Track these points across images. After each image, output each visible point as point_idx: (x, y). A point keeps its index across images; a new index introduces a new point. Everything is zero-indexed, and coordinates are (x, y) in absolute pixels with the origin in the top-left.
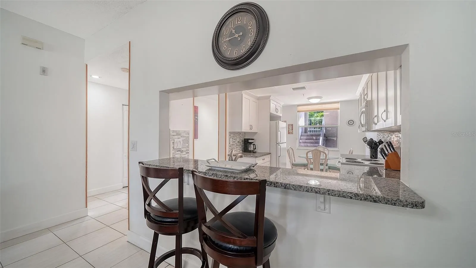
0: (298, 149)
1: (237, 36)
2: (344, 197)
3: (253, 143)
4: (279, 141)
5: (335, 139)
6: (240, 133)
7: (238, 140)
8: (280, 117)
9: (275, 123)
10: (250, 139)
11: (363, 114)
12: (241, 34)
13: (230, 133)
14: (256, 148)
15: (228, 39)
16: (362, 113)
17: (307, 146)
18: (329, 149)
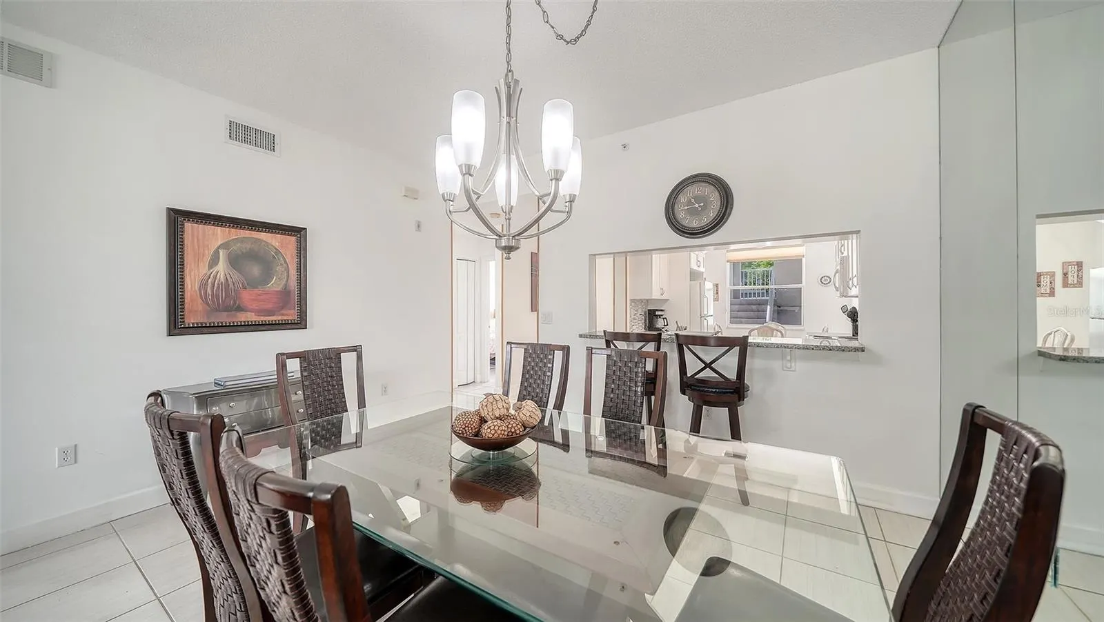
0: (728, 328)
1: (697, 205)
2: (807, 349)
3: (662, 315)
4: (706, 313)
5: (797, 309)
6: (641, 301)
7: (640, 311)
8: (703, 273)
9: (698, 284)
10: (657, 310)
11: (837, 274)
12: (702, 204)
13: (632, 301)
14: (667, 325)
15: (686, 208)
16: (837, 272)
17: (741, 323)
18: (787, 327)
